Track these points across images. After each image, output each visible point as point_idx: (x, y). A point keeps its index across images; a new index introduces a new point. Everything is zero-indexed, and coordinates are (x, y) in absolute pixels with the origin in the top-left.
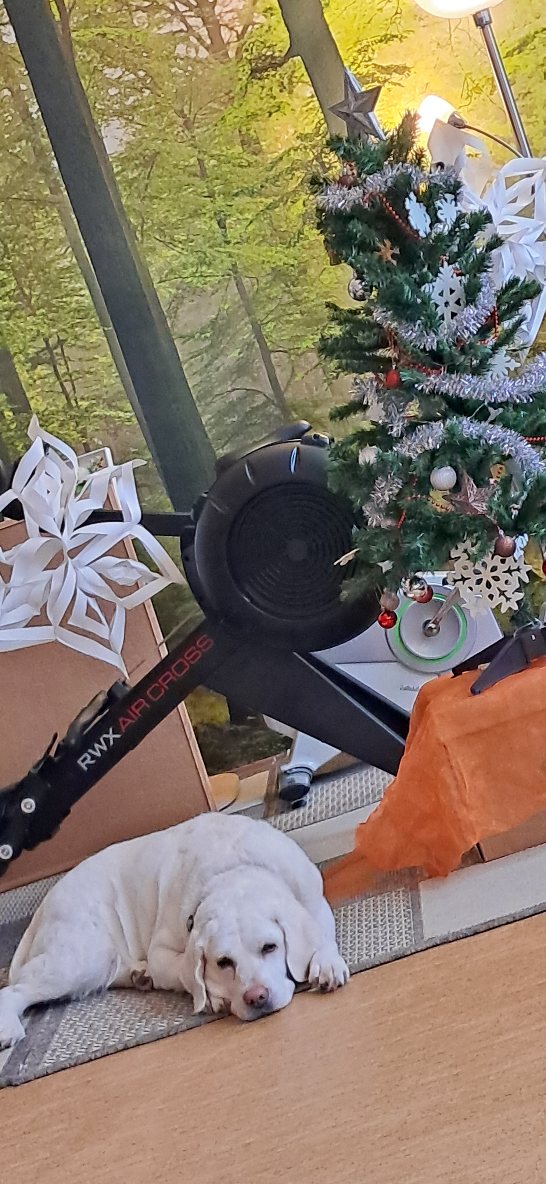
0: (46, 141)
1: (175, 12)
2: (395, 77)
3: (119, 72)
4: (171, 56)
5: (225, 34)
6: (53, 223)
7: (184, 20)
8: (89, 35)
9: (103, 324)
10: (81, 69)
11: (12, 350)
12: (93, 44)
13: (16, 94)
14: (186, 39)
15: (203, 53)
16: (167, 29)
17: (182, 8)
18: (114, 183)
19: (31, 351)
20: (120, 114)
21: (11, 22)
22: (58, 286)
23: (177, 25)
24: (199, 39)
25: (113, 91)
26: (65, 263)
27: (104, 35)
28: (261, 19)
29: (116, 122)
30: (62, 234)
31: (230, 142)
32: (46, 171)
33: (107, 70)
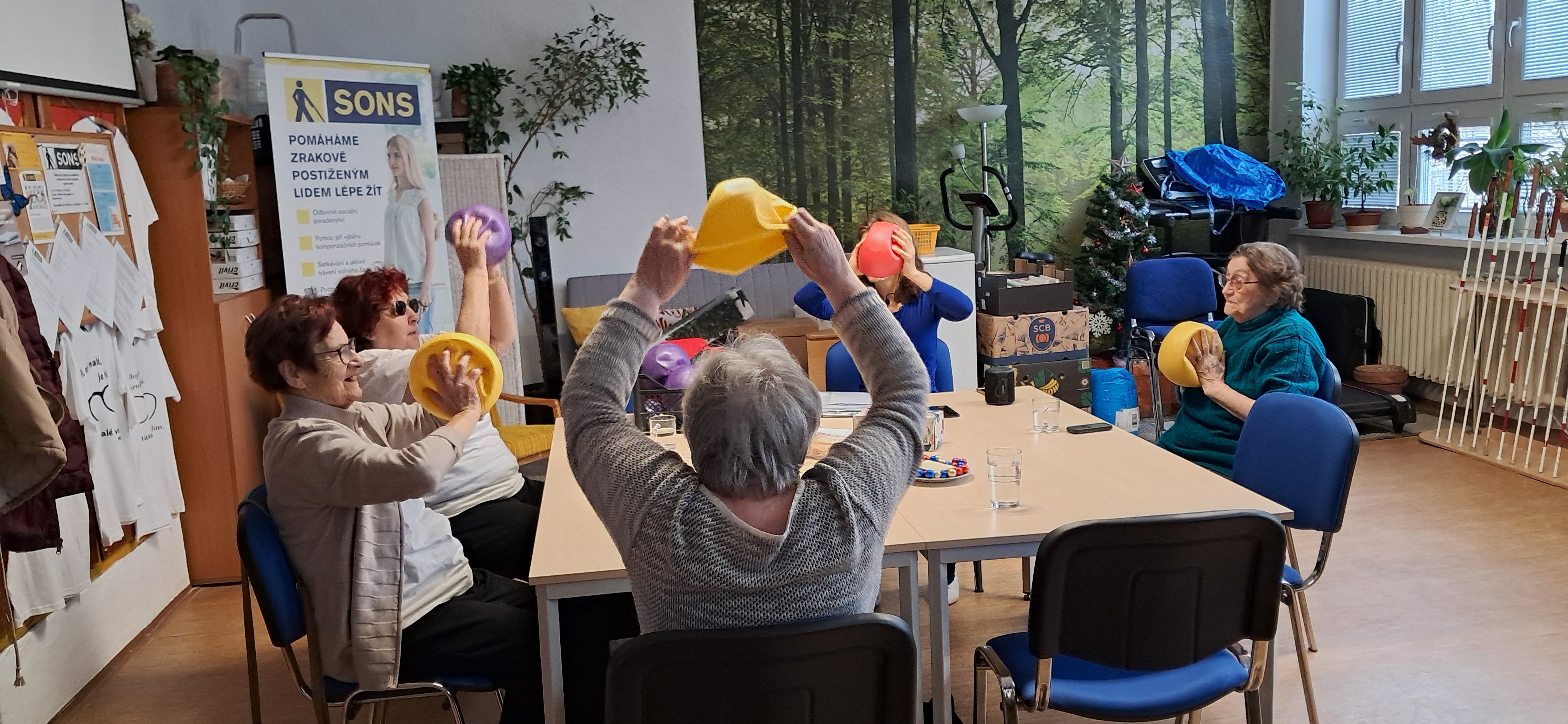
0: (893, 111)
1: (961, 74)
2: (1039, 128)
3: (931, 92)
4: (954, 91)
5: (978, 89)
6: (885, 145)
7: (963, 78)
8: (924, 72)
9: (893, 193)
10: (916, 85)
11: (853, 194)
12: (924, 77)
13: (887, 87)
14: (961, 86)
15: (967, 95)
16: (955, 80)
17: (964, 73)
18: (915, 137)
19: (860, 197)
20: (926, 109)
21: (894, 58)
22: (879, 173)
23: (960, 80)
24: (967, 88)
25: (926, 99)
26: (885, 164)
27: (930, 74)
28: (994, 88)
29: (923, 112)
30: (887, 152)
31: (966, 134)
32: (889, 123)
33: (927, 90)
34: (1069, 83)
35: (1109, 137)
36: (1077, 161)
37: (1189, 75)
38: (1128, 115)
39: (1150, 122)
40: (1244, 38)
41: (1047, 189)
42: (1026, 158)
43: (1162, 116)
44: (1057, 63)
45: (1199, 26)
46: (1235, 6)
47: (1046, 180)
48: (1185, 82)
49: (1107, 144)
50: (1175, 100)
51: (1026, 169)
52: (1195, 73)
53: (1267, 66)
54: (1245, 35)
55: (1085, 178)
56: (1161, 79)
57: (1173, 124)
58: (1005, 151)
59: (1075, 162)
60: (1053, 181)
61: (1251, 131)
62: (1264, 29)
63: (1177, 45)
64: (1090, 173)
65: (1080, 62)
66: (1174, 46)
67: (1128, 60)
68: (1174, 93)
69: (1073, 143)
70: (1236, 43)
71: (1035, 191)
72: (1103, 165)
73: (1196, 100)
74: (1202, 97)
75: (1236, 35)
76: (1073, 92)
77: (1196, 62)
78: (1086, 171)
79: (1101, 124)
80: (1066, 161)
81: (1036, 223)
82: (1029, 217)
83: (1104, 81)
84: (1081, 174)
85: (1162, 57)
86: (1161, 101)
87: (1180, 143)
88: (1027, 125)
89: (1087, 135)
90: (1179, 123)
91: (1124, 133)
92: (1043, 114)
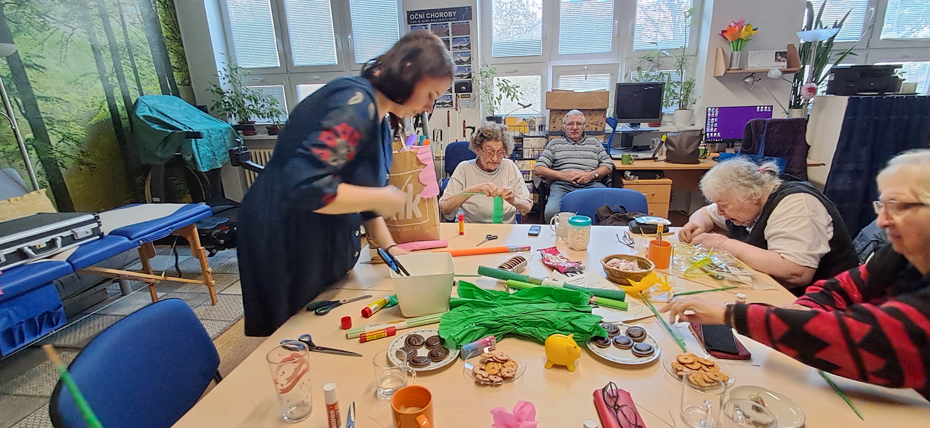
34: (57, 37)
35: (100, 81)
36: (81, 97)
37: (141, 45)
38: (109, 66)
39: (125, 73)
40: (166, 26)
41: (63, 118)
42: (36, 93)
43: (132, 69)
44: (41, 20)
45: (139, 13)
46: (157, 6)
47: (60, 111)
48: (140, 49)
49: (99, 85)
50: (137, 60)
51: (39, 102)
52: (144, 43)
53: (182, 45)
54: (167, 25)
55: (91, 109)
56: (125, 45)
57: (140, 76)
58: (14, 86)
59: (80, 98)
60: (65, 111)
61: (183, 84)
62: (176, 23)
63: (129, 24)
64: (93, 106)
65: (62, 22)
66: (127, 23)
67: (98, 27)
68: (135, 55)
69: (73, 84)
70: (163, 29)
71: (53, 119)
72: (101, 100)
73: (149, 62)
74: (152, 60)
75: (162, 23)
76: (63, 43)
77: (143, 35)
78: (90, 105)
79: (92, 71)
80: (72, 96)
81: (61, 143)
82: (54, 140)
83: (85, 40)
84: (87, 106)
85: (121, 29)
86: (128, 60)
87: (146, 88)
88: (28, 66)
89: (83, 78)
90: (143, 75)
91: (110, 79)
92: (41, 59)
